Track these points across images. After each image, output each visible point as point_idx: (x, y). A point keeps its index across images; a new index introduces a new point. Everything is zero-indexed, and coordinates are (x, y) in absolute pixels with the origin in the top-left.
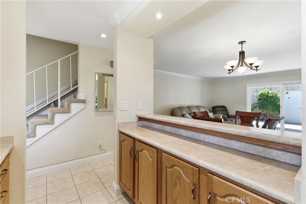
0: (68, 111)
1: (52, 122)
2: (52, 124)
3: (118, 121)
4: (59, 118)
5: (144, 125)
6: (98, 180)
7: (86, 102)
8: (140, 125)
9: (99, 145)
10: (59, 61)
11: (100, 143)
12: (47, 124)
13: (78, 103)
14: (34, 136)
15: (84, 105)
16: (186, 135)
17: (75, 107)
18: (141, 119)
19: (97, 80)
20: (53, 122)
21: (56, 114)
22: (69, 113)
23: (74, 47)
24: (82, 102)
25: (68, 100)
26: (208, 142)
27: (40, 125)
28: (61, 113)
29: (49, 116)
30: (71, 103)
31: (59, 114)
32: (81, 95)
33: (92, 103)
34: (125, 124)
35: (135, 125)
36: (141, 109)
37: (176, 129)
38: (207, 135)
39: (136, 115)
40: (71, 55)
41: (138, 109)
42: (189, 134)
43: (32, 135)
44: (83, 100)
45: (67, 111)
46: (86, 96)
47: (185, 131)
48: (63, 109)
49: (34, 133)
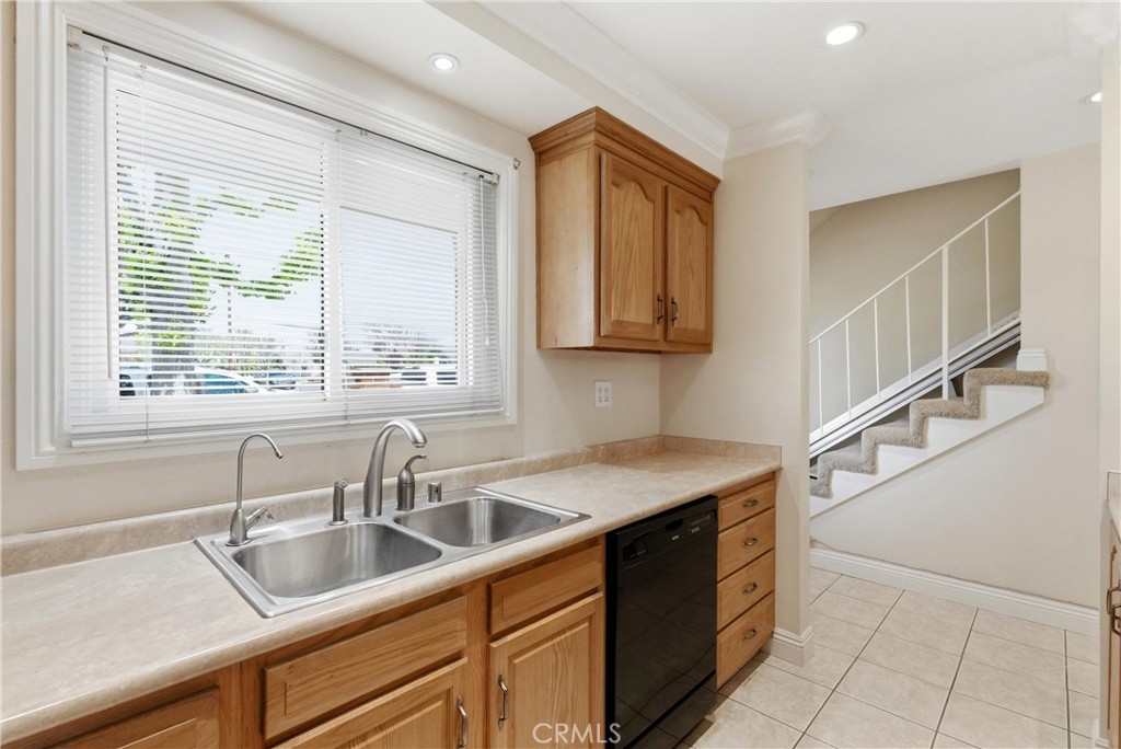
0: (975, 413)
1: (919, 440)
2: (920, 447)
4: (942, 431)
7: (1052, 383)
10: (945, 248)
12: (904, 442)
13: (1013, 383)
14: (873, 471)
15: (1042, 395)
20: (922, 442)
21: (932, 419)
22: (975, 417)
24: (1029, 381)
25: (973, 376)
27: (885, 443)
28: (947, 415)
30: (983, 384)
31: (940, 419)
32: (1025, 361)
40: (990, 217)
43: (866, 467)
44: (1034, 373)
45: (968, 412)
48: (956, 403)
49: (874, 463)
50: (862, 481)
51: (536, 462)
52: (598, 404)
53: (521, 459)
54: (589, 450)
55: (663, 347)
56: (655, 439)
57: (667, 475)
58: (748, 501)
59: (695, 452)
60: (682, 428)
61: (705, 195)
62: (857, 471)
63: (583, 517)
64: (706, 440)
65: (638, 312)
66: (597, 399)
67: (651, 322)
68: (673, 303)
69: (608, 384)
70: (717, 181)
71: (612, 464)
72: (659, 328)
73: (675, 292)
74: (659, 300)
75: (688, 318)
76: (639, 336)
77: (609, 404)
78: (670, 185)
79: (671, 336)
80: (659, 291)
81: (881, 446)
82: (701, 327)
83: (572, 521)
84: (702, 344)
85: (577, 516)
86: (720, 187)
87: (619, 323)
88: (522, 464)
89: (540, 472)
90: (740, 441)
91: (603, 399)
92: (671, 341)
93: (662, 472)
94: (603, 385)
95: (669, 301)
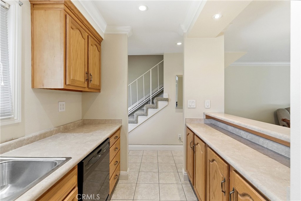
0: (157, 107)
1: (146, 115)
2: (147, 116)
3: (185, 117)
4: (151, 112)
5: (212, 123)
6: (174, 165)
7: (169, 100)
8: (207, 123)
9: (179, 137)
10: (151, 70)
11: (180, 136)
12: (143, 115)
13: (163, 101)
14: (137, 123)
15: (167, 103)
16: (246, 138)
17: (161, 104)
18: (208, 117)
19: (177, 81)
21: (149, 109)
23: (160, 57)
24: (166, 100)
25: (156, 99)
26: (267, 148)
27: (140, 115)
28: (152, 108)
29: (145, 110)
30: (158, 101)
32: (165, 95)
33: (173, 101)
34: (192, 120)
35: (203, 122)
36: (210, 107)
37: (237, 130)
38: (266, 140)
39: (204, 113)
40: (159, 64)
41: (206, 107)
42: (249, 136)
43: (136, 122)
44: (167, 98)
45: (155, 107)
46: (168, 95)
47: (244, 133)
48: (153, 105)
49: (137, 121)
50: (135, 125)
51: (32, 138)
52: (60, 111)
53: (24, 137)
54: (57, 128)
55: (87, 90)
56: (81, 121)
57: (91, 133)
58: (115, 137)
59: (95, 124)
60: (90, 116)
61: (99, 42)
62: (134, 123)
63: (68, 159)
64: (99, 120)
65: (80, 77)
66: (59, 109)
67: (84, 81)
68: (90, 75)
69: (64, 103)
70: (102, 39)
71: (67, 132)
72: (86, 83)
73: (91, 72)
74: (86, 74)
75: (95, 81)
76: (80, 86)
77: (64, 110)
78: (89, 36)
79: (90, 86)
80: (86, 70)
81: (139, 116)
82: (98, 84)
83: (63, 162)
84: (98, 90)
85: (65, 159)
86: (103, 41)
87: (73, 80)
88: (24, 140)
89: (35, 141)
90: (110, 119)
91: (62, 108)
92: (90, 88)
93: (88, 133)
94: (62, 103)
95: (89, 75)
